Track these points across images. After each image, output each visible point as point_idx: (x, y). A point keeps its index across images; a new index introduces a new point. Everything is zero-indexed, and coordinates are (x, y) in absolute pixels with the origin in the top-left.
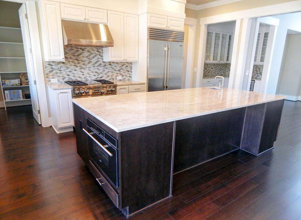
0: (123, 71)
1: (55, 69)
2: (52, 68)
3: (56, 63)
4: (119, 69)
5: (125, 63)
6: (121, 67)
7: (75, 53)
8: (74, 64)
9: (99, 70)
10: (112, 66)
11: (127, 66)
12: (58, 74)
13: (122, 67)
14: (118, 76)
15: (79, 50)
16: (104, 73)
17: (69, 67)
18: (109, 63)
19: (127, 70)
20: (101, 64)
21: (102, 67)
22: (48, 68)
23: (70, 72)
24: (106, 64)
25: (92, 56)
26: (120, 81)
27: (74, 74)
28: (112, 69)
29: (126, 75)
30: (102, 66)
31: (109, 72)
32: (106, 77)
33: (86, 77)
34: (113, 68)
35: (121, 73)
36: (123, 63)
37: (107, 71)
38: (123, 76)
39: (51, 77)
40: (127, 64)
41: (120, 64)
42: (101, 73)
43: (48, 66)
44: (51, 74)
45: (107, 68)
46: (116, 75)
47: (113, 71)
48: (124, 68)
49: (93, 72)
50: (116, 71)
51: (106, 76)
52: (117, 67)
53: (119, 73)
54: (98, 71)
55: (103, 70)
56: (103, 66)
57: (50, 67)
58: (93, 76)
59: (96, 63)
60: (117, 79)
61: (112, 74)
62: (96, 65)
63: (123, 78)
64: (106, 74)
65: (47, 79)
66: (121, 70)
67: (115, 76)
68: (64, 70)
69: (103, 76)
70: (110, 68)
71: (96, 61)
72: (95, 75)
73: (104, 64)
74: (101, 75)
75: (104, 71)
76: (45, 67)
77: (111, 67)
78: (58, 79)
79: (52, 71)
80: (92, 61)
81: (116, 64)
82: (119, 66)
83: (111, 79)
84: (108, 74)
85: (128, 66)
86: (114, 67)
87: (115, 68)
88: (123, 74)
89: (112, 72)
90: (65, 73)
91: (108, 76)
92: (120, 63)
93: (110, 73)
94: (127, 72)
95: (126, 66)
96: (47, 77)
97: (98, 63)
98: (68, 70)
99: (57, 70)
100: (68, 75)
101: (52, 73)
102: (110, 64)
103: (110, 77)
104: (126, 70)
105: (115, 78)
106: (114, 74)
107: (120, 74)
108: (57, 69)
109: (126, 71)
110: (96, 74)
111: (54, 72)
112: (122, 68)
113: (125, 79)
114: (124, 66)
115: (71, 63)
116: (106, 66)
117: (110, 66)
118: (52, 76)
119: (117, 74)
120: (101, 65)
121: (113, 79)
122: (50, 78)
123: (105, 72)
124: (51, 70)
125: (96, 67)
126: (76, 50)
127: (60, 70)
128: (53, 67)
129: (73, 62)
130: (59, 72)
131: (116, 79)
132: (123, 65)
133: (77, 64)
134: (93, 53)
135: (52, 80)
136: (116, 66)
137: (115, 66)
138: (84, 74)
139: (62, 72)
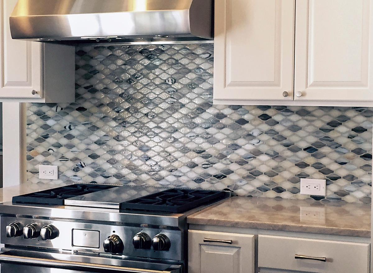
0: (336, 156)
1: (55, 132)
2: (46, 127)
3: (59, 109)
4: (312, 140)
5: (350, 114)
6: (322, 134)
7: (124, 71)
8: (114, 114)
9: (210, 140)
10: (278, 128)
11: (360, 130)
12: (63, 150)
13: (332, 135)
14: (306, 176)
15: (139, 57)
16: (233, 156)
17: (99, 124)
18: (260, 112)
19: (358, 151)
20: (220, 116)
21: (227, 131)
22: (34, 126)
23: (99, 143)
24: (246, 117)
25: (186, 80)
26: (313, 205)
27: (112, 152)
28: (273, 143)
29: (351, 178)
30: (224, 127)
31: (256, 153)
32: (244, 178)
34: (280, 138)
35: (324, 161)
36: (336, 113)
37: (249, 147)
38: (335, 179)
39: (40, 158)
40: (360, 120)
41: (319, 118)
42: (222, 157)
43: (34, 118)
44: (41, 149)
45: (250, 136)
46: (297, 170)
47: (280, 148)
48: (343, 140)
49: (185, 150)
50: (295, 149)
51: (245, 173)
52: (301, 133)
53: (311, 160)
54: (205, 146)
55: (230, 143)
56: (231, 127)
57: (41, 122)
58: (185, 169)
59: (201, 109)
60: (301, 193)
61: (273, 163)
62: (198, 120)
63: (334, 187)
64: (242, 162)
65: (29, 166)
66: (325, 150)
67: (287, 175)
68: (82, 136)
69: (230, 172)
70: (265, 137)
71: (198, 101)
72: (193, 166)
73: (236, 117)
74: (219, 167)
75: (236, 147)
76: (26, 123)
77: (272, 133)
78: (61, 170)
79: (46, 137)
80: (184, 101)
81: (294, 118)
82: (310, 129)
83: (266, 190)
84: (254, 162)
85: (364, 125)
86: (287, 133)
87: (293, 138)
88: (334, 167)
89: (275, 156)
90: (83, 147)
91: (254, 174)
92: (319, 113)
93: (264, 158)
94: (361, 161)
95: (352, 125)
96: (29, 158)
97: (211, 112)
98: (95, 138)
99: (59, 135)
100: (94, 156)
101: (44, 143)
102: (265, 117)
103: (265, 179)
104: (353, 146)
105: (287, 185)
106: (286, 164)
107: (319, 167)
108: (61, 132)
109: (351, 154)
110: (198, 160)
111: (51, 140)
112: (327, 138)
113: (348, 198)
114: (341, 129)
115: (104, 109)
116: (246, 126)
117: (265, 127)
118: (45, 154)
119: (303, 165)
120: (223, 121)
121: (279, 190)
122: (39, 163)
123: (241, 152)
124: (41, 132)
125: (198, 130)
126: (127, 57)
127: (70, 137)
128: (50, 122)
129: (112, 105)
130: (64, 141)
131: (295, 191)
132: (334, 124)
133: (126, 115)
134: (191, 67)
135: (40, 167)
136: (295, 128)
137: (289, 124)
138: (149, 154)
139: (75, 141)
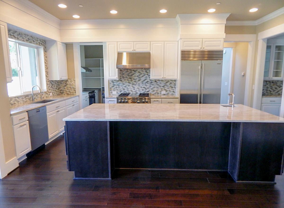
0: (167, 87)
1: (116, 85)
2: (114, 84)
3: (117, 81)
4: (163, 85)
5: (169, 81)
6: (165, 84)
7: (129, 74)
8: (128, 82)
9: (146, 86)
10: (158, 83)
11: (171, 83)
12: (117, 88)
13: (167, 84)
14: (162, 91)
15: (132, 71)
16: (150, 88)
17: (125, 83)
18: (155, 81)
19: (171, 87)
20: (148, 81)
21: (149, 84)
22: (111, 84)
23: (125, 87)
24: (152, 82)
25: (142, 75)
26: (164, 95)
27: (128, 88)
28: (157, 86)
29: (170, 91)
30: (148, 83)
31: (154, 87)
32: (152, 92)
33: (136, 91)
34: (158, 85)
35: (165, 88)
36: (167, 81)
37: (153, 86)
38: (167, 91)
39: (113, 90)
40: (171, 82)
41: (165, 81)
42: (148, 88)
43: (111, 83)
44: (113, 88)
45: (153, 85)
46: (161, 90)
47: (158, 86)
48: (168, 85)
49: (141, 87)
50: (161, 87)
51: (152, 91)
52: (162, 84)
53: (163, 88)
54: (145, 87)
55: (150, 86)
56: (150, 83)
57: (113, 83)
58: (142, 91)
59: (144, 81)
60: (162, 93)
61: (157, 89)
62: (144, 82)
63: (167, 92)
64: (152, 89)
65: (110, 92)
66: (165, 86)
67: (159, 91)
68: (122, 86)
69: (150, 91)
70: (156, 85)
71: (144, 79)
72: (143, 90)
73: (151, 82)
74: (148, 90)
75: (151, 87)
76: (109, 83)
77: (156, 84)
78: (117, 92)
79: (114, 86)
80: (141, 79)
81: (161, 81)
82: (163, 83)
83: (156, 93)
84: (154, 89)
85: (172, 82)
86: (159, 84)
87: (160, 85)
88: (167, 89)
89: (157, 88)
90: (122, 88)
91: (154, 91)
92: (164, 81)
93: (156, 88)
94: (171, 88)
95: (170, 82)
96: (110, 90)
97: (146, 81)
98: (124, 86)
99: (117, 86)
100: (124, 89)
101: (113, 87)
102: (156, 81)
103: (156, 92)
104: (170, 86)
105: (159, 92)
106: (159, 89)
107: (164, 89)
108: (117, 85)
109: (170, 87)
110: (144, 89)
111: (115, 87)
112: (166, 85)
113: (169, 94)
114: (168, 83)
115: (126, 81)
116: (152, 83)
117: (156, 83)
118: (113, 89)
119: (162, 89)
120: (148, 82)
121: (158, 93)
122: (112, 91)
123: (152, 87)
124: (113, 85)
125: (144, 84)
126: (130, 71)
127: (119, 86)
128: (115, 83)
129: (128, 80)
130: (118, 87)
131: (161, 93)
132: (167, 82)
133: (130, 82)
134: (143, 73)
135: (113, 92)
136: (161, 83)
137: (160, 83)
138: (135, 88)
139: (120, 87)
